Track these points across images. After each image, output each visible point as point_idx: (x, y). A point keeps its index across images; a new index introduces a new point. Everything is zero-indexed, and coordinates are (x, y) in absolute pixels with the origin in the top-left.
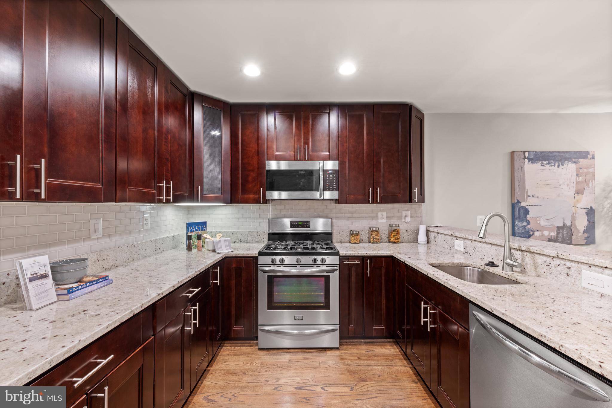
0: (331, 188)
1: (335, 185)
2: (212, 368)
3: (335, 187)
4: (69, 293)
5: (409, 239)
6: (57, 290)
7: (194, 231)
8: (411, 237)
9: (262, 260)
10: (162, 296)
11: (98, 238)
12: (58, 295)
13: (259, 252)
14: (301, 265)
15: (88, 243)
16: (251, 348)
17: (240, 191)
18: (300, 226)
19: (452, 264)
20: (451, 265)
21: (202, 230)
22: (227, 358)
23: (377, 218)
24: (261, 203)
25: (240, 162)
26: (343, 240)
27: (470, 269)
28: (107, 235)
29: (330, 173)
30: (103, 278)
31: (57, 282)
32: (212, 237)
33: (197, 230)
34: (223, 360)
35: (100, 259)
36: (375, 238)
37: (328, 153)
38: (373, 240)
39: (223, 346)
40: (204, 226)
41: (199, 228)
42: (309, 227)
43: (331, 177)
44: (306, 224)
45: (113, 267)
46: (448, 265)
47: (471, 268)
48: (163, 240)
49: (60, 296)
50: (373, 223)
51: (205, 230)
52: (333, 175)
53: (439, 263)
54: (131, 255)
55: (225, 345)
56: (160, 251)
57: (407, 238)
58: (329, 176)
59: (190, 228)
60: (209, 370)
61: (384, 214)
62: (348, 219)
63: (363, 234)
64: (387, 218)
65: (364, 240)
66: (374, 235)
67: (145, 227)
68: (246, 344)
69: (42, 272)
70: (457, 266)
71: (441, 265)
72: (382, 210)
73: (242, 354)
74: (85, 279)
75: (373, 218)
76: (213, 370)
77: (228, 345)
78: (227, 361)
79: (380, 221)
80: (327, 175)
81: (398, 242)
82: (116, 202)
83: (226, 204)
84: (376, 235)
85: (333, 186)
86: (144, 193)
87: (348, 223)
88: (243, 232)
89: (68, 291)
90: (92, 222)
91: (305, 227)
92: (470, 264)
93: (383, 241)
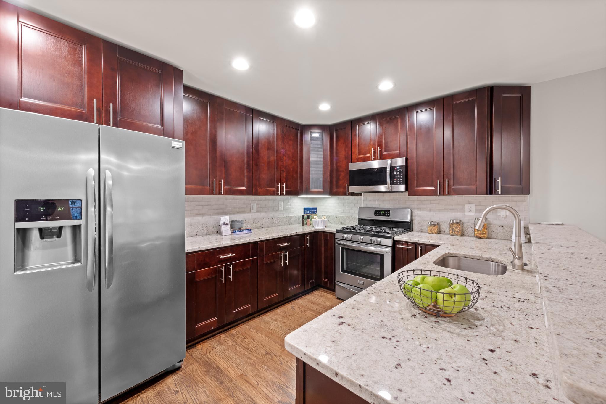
0: (398, 182)
1: (402, 179)
2: (305, 297)
3: (401, 180)
4: (234, 232)
5: (506, 236)
6: (231, 231)
7: (308, 213)
8: (509, 234)
9: (338, 235)
10: (261, 240)
11: (254, 213)
12: (231, 232)
13: (336, 230)
14: (363, 243)
15: (250, 215)
16: (333, 296)
17: (334, 187)
18: (382, 214)
19: (480, 257)
20: (479, 259)
21: (314, 213)
22: (315, 296)
23: (463, 210)
24: (347, 195)
25: (335, 165)
26: (424, 230)
27: (495, 265)
28: (259, 211)
29: (398, 169)
30: (248, 230)
31: (232, 227)
32: (319, 218)
33: (311, 213)
34: (313, 296)
35: (254, 223)
36: (454, 230)
37: (398, 151)
38: (452, 232)
39: (318, 290)
40: (315, 211)
41: (312, 212)
42: (389, 216)
43: (398, 172)
44: (386, 213)
45: (261, 228)
46: (476, 258)
47: (497, 263)
48: (291, 218)
49: (232, 233)
50: (458, 216)
51: (316, 213)
52: (400, 171)
53: (465, 254)
54: (270, 223)
55: (320, 290)
56: (289, 224)
57: (502, 234)
58: (397, 172)
59: (306, 211)
60: (303, 297)
61: (473, 206)
62: (430, 210)
63: (445, 226)
64: (476, 211)
65: (446, 232)
66: (453, 228)
67: (280, 209)
68: (328, 292)
69: (226, 222)
70: (486, 260)
71: (467, 257)
72: (470, 202)
73: (325, 297)
74: (242, 229)
75: (458, 211)
76: (304, 298)
77: (321, 290)
78: (314, 297)
79: (467, 213)
80: (395, 171)
81: (484, 237)
82: (252, 195)
83: (331, 196)
84: (456, 228)
85: (400, 180)
86: (268, 191)
87: (430, 214)
88: (343, 216)
89: (234, 231)
90: (251, 204)
91: (386, 216)
92: (501, 260)
93: (469, 236)
